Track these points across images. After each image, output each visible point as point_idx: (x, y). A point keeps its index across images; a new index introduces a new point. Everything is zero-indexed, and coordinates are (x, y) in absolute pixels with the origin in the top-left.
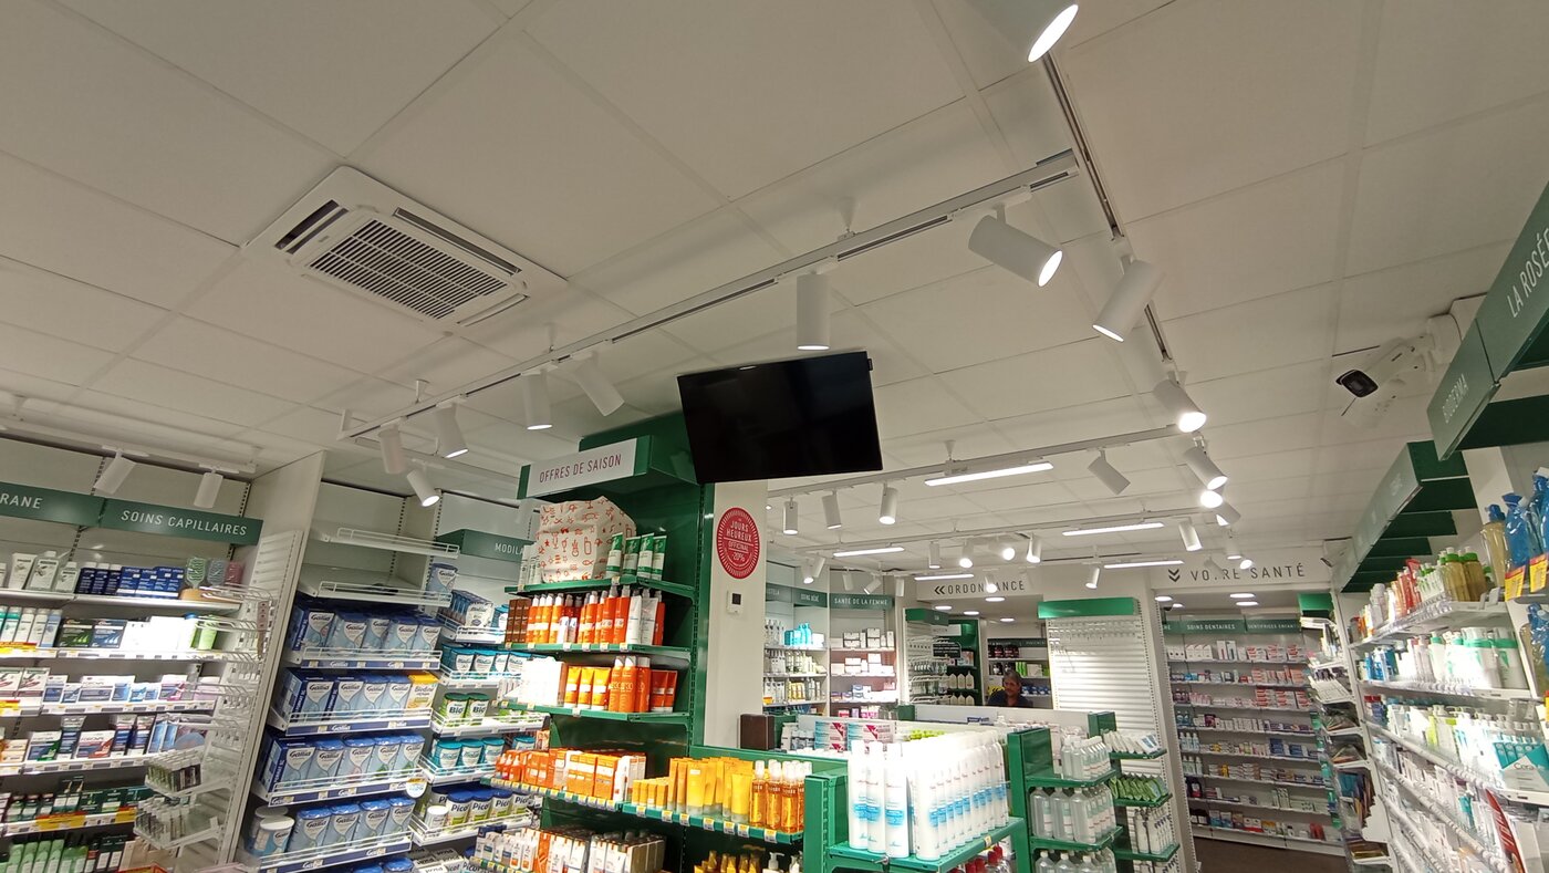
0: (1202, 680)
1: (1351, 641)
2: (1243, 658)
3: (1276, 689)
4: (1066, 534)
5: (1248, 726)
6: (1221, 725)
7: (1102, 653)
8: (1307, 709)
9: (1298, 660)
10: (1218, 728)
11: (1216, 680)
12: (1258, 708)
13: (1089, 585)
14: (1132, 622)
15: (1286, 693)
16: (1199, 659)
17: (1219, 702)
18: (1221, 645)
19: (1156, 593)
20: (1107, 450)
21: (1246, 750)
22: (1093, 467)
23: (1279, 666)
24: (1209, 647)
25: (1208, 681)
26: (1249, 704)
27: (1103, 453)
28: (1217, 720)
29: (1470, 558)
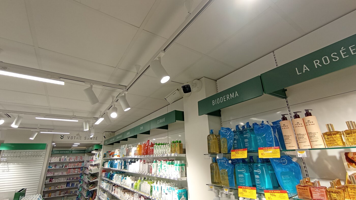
0: (53, 168)
1: (104, 157)
2: (68, 161)
3: (74, 168)
4: (37, 118)
5: (62, 180)
6: (54, 181)
7: (25, 164)
8: (80, 173)
9: (82, 160)
10: (53, 182)
11: (57, 167)
12: (67, 174)
13: (31, 139)
14: (42, 152)
15: (76, 169)
16: (55, 162)
17: (56, 174)
18: (63, 157)
19: (53, 142)
20: (94, 86)
21: (60, 187)
22: (86, 90)
23: (77, 162)
24: (59, 158)
25: (55, 168)
26: (65, 174)
27: (92, 86)
28: (53, 180)
29: (180, 142)
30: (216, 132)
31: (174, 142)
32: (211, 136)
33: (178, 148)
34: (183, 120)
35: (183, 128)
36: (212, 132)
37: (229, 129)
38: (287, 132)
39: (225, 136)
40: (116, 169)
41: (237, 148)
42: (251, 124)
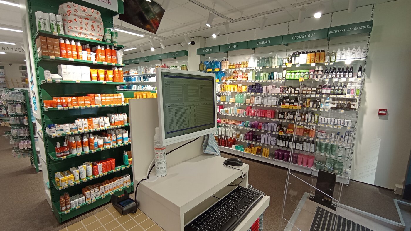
29: (186, 66)
30: (203, 62)
31: (183, 66)
32: (201, 64)
33: (185, 68)
34: (188, 55)
35: (188, 59)
36: (201, 62)
37: (208, 62)
38: (222, 64)
39: (206, 64)
40: (135, 82)
41: (209, 68)
42: (215, 61)
